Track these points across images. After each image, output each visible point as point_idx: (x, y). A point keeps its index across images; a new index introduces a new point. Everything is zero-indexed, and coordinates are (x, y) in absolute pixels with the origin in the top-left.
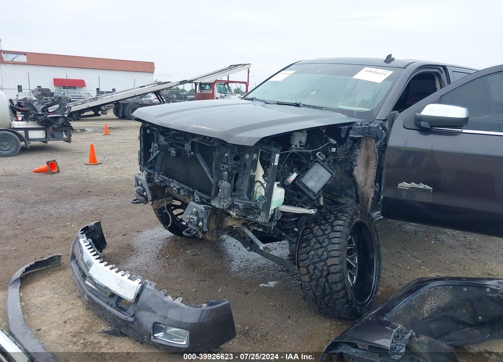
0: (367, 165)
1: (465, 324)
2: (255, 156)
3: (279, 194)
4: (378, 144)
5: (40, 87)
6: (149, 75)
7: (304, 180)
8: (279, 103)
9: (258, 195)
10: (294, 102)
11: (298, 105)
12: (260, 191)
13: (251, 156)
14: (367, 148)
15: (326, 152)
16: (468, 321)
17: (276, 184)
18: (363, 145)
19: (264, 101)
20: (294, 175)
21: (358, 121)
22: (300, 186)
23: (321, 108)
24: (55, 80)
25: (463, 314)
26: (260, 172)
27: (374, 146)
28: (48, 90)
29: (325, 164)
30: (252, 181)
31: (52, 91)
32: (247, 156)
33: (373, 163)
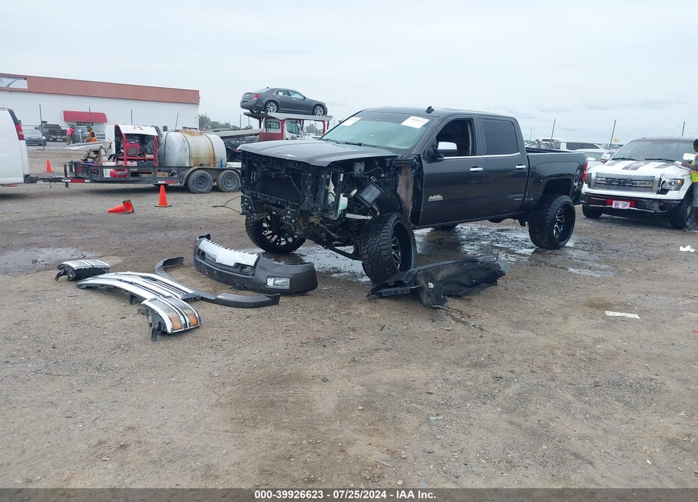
0: (407, 187)
1: (465, 286)
2: (328, 176)
3: (344, 202)
4: (414, 171)
5: (46, 122)
6: (192, 107)
7: (361, 195)
8: (347, 143)
9: (330, 202)
10: (357, 142)
11: (360, 145)
12: (331, 199)
13: (326, 176)
14: (406, 174)
15: (378, 177)
16: (467, 284)
17: (341, 195)
18: (403, 172)
19: (336, 142)
20: (355, 191)
21: (400, 155)
22: (360, 198)
23: (376, 147)
24: (65, 113)
25: (464, 280)
26: (331, 188)
27: (411, 173)
28: (57, 127)
29: (378, 184)
30: (327, 193)
31: (62, 128)
32: (323, 176)
33: (411, 185)
